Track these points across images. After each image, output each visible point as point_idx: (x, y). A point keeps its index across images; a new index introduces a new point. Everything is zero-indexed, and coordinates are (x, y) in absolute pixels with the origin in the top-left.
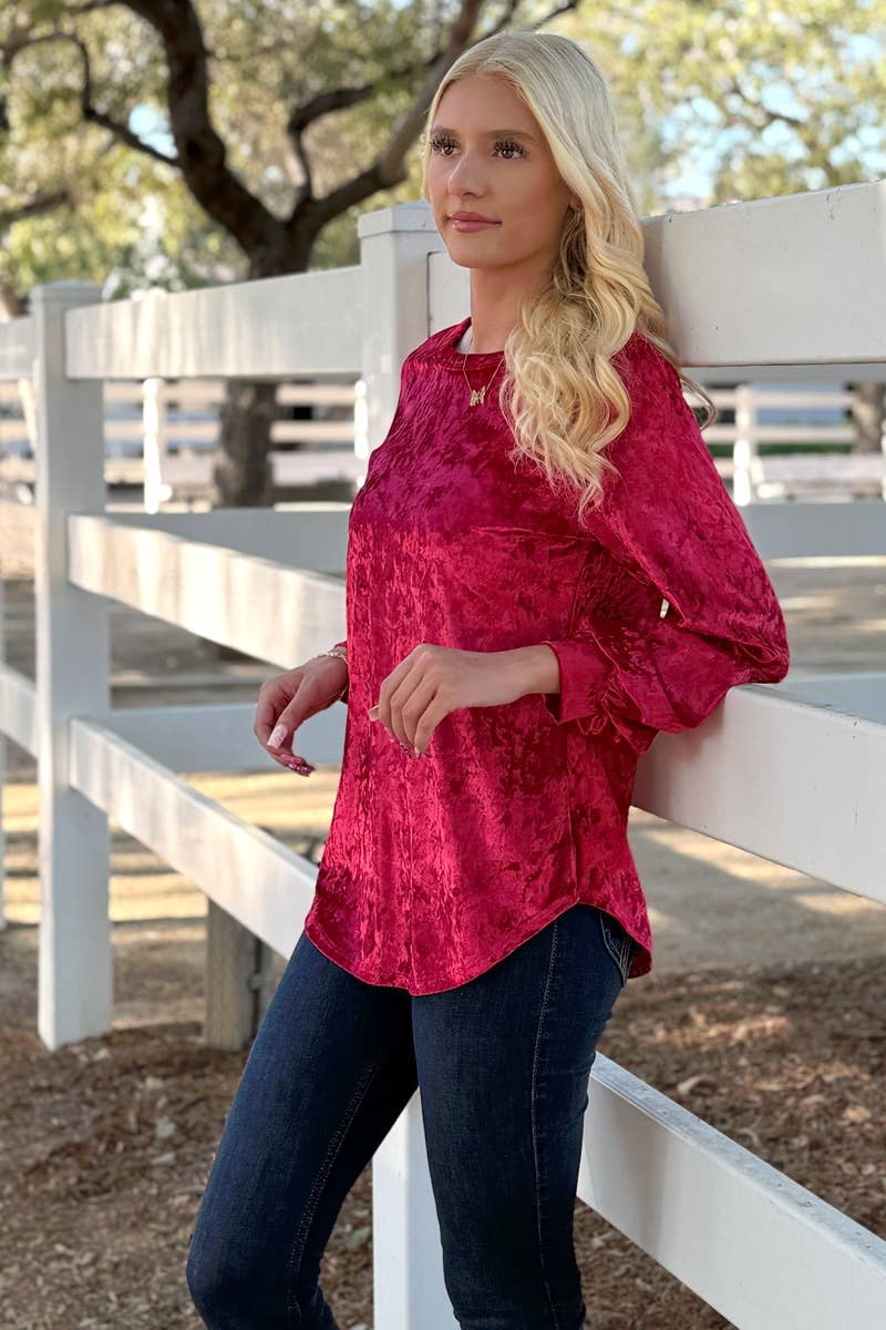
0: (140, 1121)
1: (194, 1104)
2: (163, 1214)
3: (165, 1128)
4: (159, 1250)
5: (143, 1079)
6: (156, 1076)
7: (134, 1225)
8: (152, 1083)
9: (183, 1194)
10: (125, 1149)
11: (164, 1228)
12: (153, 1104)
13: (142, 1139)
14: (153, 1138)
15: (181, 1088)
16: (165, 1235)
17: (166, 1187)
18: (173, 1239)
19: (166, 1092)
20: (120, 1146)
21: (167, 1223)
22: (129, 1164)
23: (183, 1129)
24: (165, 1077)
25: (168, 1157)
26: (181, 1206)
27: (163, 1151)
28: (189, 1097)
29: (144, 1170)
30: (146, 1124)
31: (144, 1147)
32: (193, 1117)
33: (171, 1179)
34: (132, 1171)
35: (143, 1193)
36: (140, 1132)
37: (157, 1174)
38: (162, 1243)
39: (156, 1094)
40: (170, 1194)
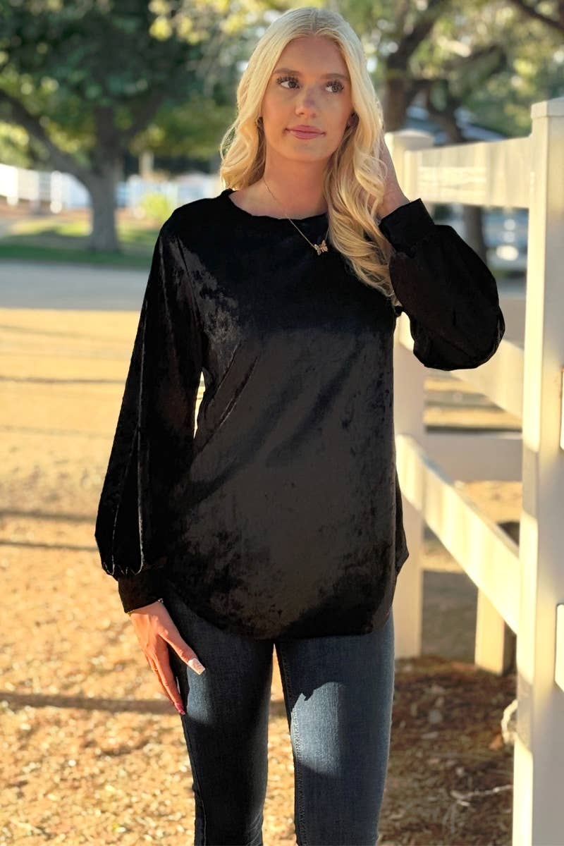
0: (420, 712)
2: (421, 769)
3: (435, 717)
4: (413, 789)
5: (430, 686)
6: (439, 685)
7: (401, 773)
8: (436, 690)
9: (436, 757)
10: (406, 727)
11: (420, 777)
12: (433, 702)
13: (418, 722)
14: (427, 722)
15: (455, 695)
16: (420, 781)
17: (427, 753)
18: (423, 784)
19: (444, 696)
20: (403, 724)
21: (423, 773)
22: (407, 736)
23: (446, 718)
24: (446, 687)
25: (433, 735)
26: (434, 765)
27: (431, 731)
28: (458, 701)
29: (415, 742)
30: (423, 713)
31: (419, 727)
32: (457, 713)
33: (433, 748)
34: (409, 740)
35: (413, 756)
36: (418, 718)
37: (425, 745)
38: (416, 785)
39: (437, 697)
40: (428, 757)
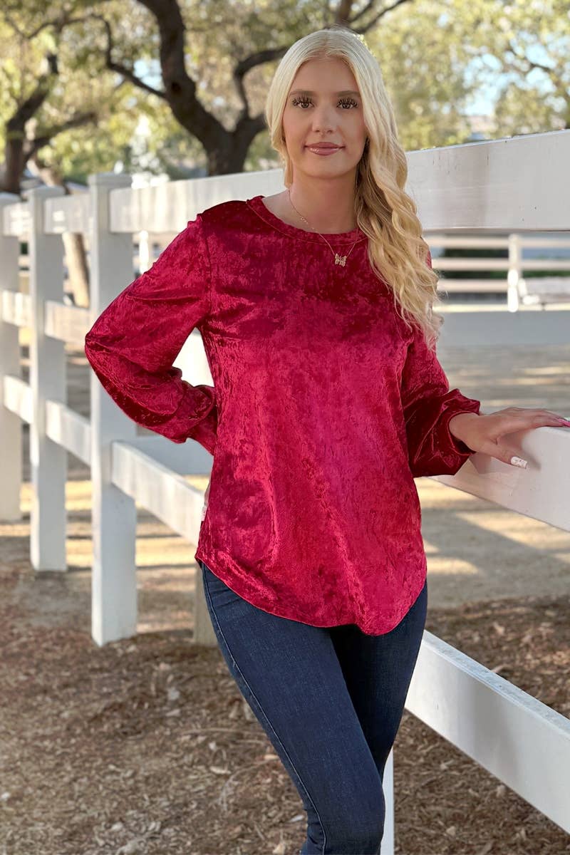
0: (158, 690)
1: (191, 679)
2: (174, 747)
3: (173, 694)
4: (173, 768)
5: (158, 664)
6: (166, 662)
7: (157, 754)
8: (164, 666)
9: (186, 735)
10: (149, 707)
11: (175, 756)
12: (165, 679)
13: (160, 701)
14: (166, 700)
15: (181, 669)
16: (176, 759)
17: (176, 730)
18: (181, 762)
19: (172, 672)
20: (146, 705)
21: (177, 752)
22: (152, 716)
23: (184, 694)
24: (171, 663)
25: (176, 712)
26: (185, 742)
27: (172, 709)
28: (186, 675)
29: (161, 720)
30: (161, 692)
31: (161, 706)
32: (190, 688)
33: (178, 725)
34: (154, 721)
35: (162, 734)
36: (158, 697)
37: (170, 723)
38: (175, 765)
39: (166, 674)
40: (177, 735)
